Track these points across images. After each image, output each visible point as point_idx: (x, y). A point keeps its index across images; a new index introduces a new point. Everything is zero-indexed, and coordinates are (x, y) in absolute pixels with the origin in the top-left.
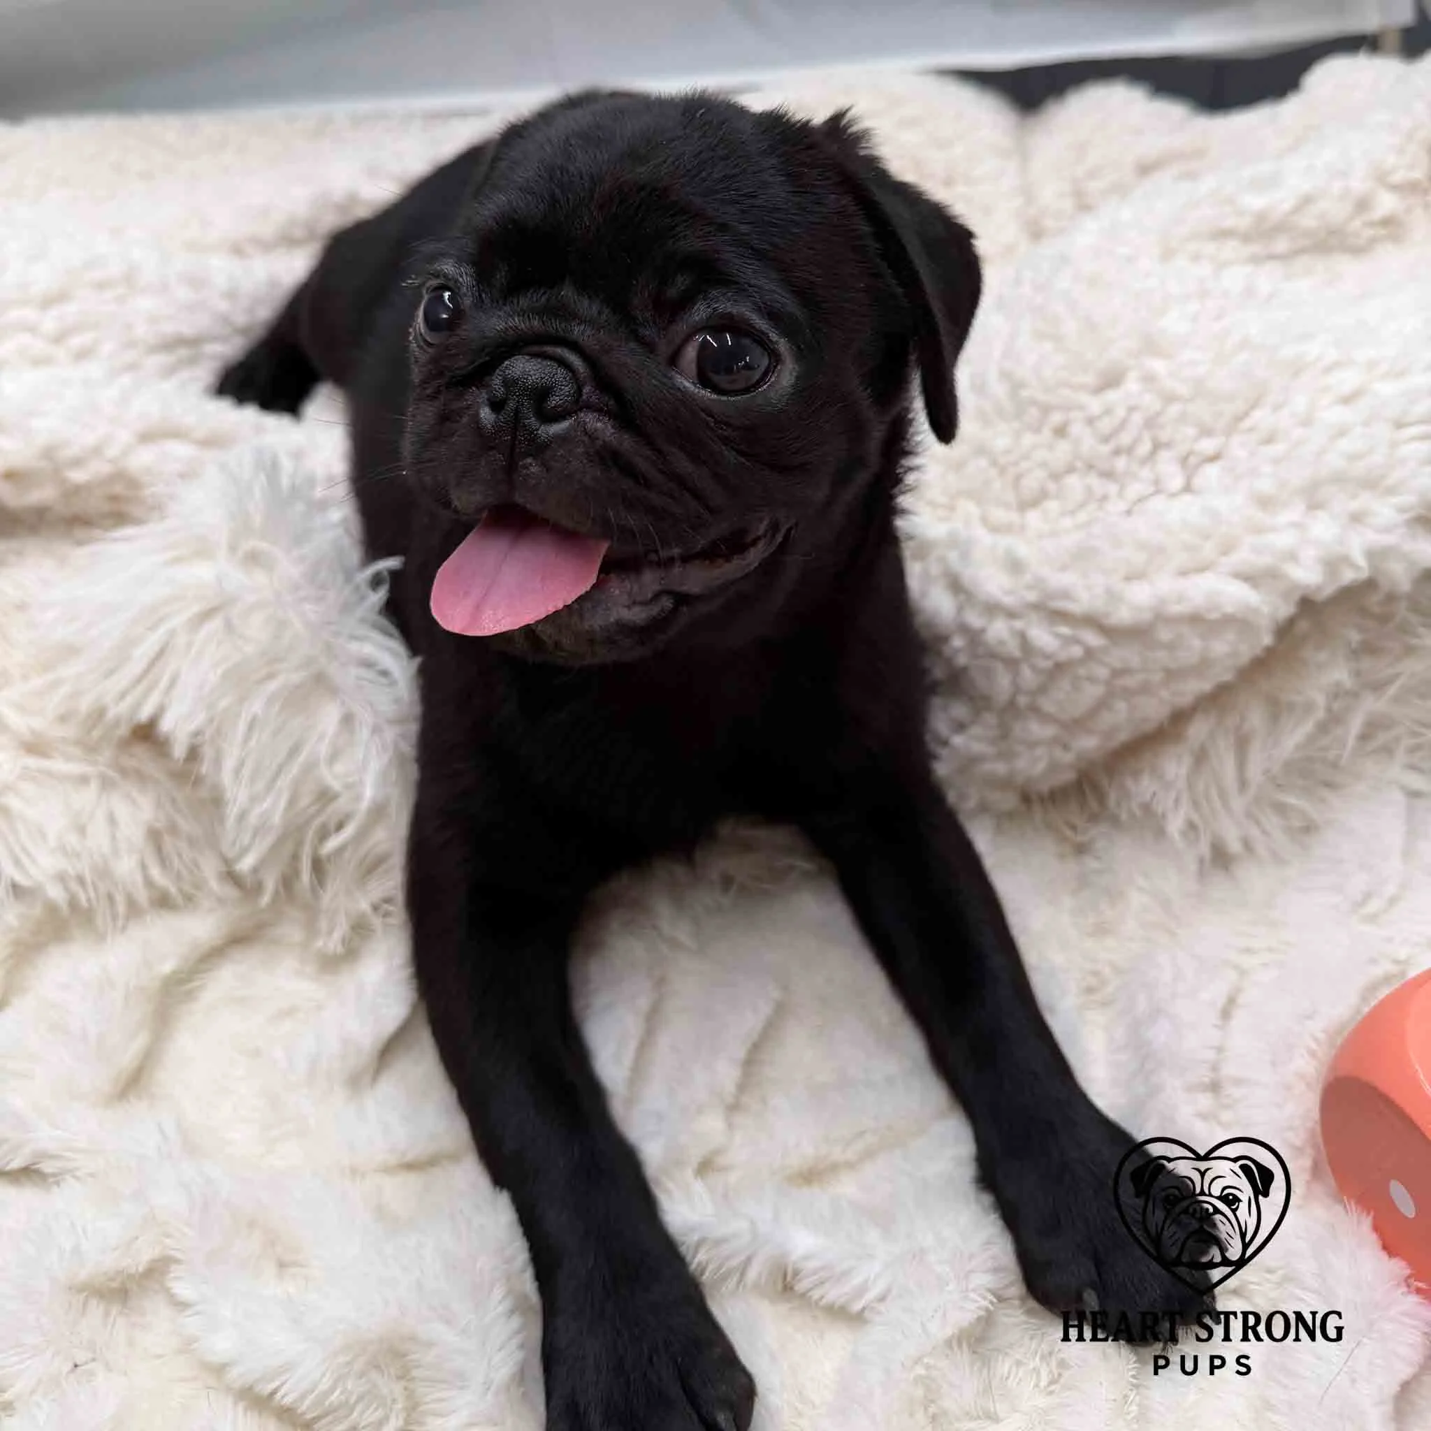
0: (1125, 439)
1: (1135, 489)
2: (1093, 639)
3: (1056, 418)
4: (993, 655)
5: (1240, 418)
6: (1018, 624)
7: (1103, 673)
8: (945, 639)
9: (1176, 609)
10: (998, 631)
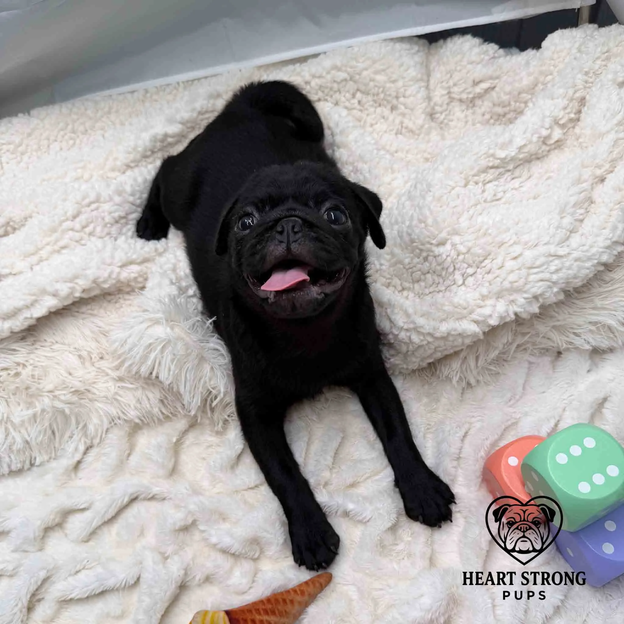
0: (446, 265)
1: (448, 282)
2: (430, 339)
3: (424, 254)
4: (400, 341)
5: (481, 262)
6: (408, 334)
7: (433, 347)
8: (387, 335)
10: (403, 335)
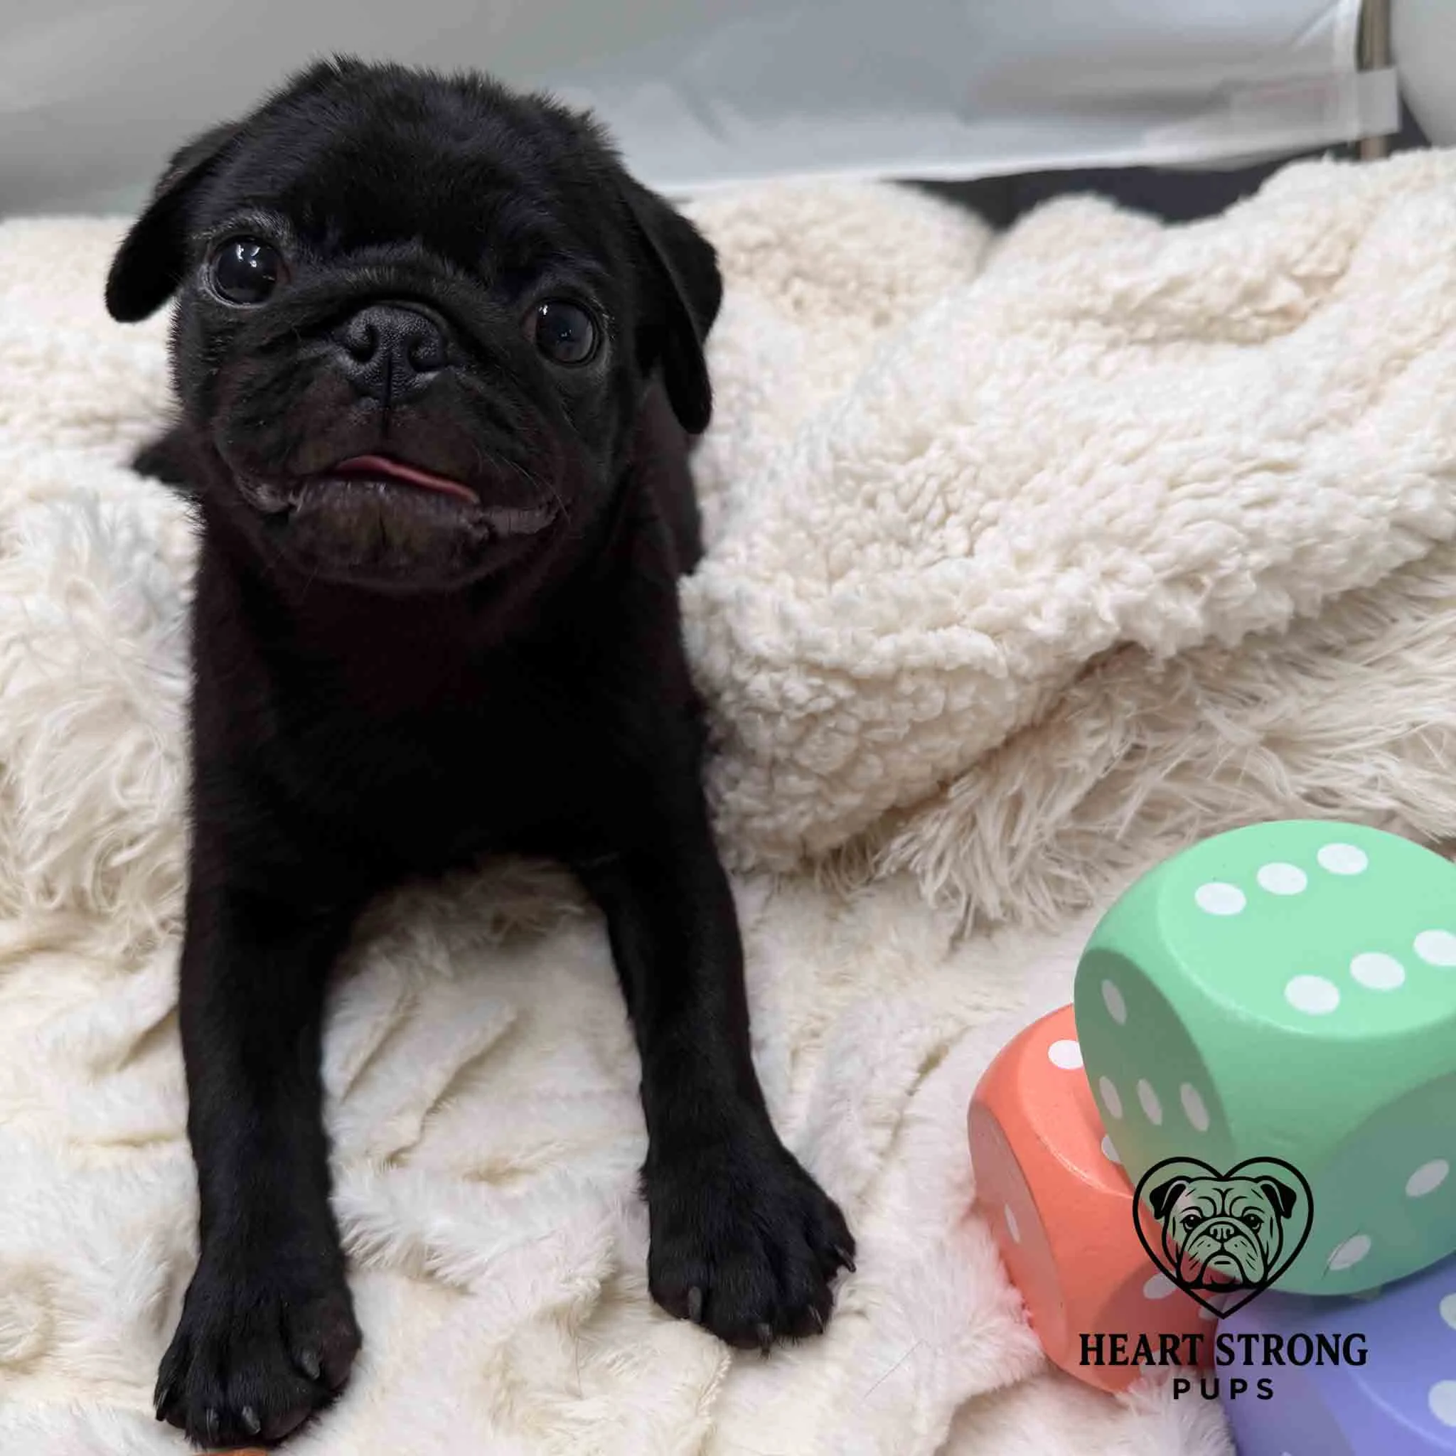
0: (921, 505)
1: (927, 554)
2: (842, 690)
3: (868, 487)
4: (758, 709)
5: (1022, 482)
6: (779, 677)
7: (852, 725)
8: (717, 695)
9: (913, 659)
10: (761, 683)
